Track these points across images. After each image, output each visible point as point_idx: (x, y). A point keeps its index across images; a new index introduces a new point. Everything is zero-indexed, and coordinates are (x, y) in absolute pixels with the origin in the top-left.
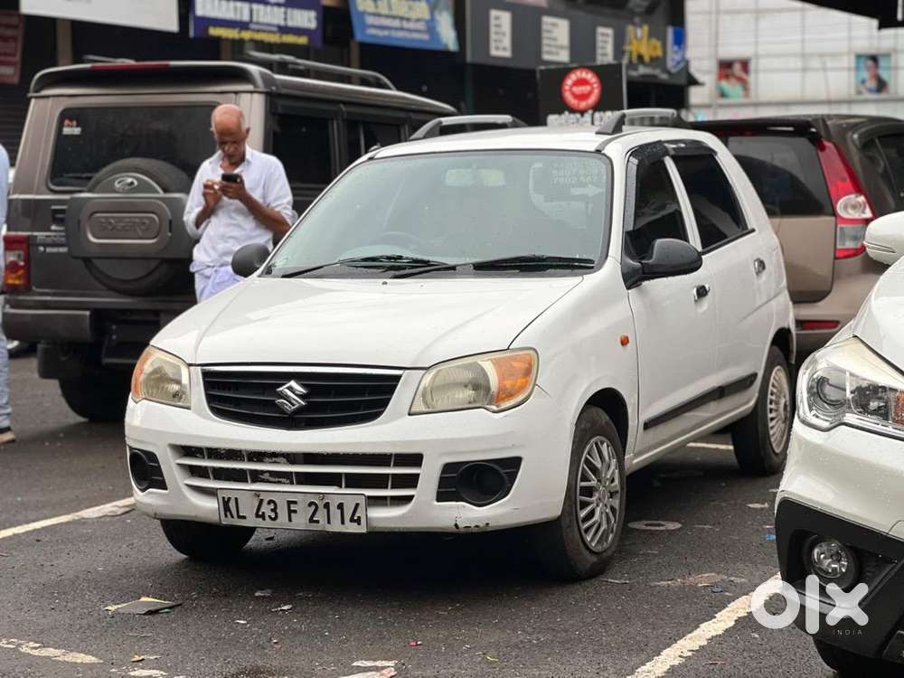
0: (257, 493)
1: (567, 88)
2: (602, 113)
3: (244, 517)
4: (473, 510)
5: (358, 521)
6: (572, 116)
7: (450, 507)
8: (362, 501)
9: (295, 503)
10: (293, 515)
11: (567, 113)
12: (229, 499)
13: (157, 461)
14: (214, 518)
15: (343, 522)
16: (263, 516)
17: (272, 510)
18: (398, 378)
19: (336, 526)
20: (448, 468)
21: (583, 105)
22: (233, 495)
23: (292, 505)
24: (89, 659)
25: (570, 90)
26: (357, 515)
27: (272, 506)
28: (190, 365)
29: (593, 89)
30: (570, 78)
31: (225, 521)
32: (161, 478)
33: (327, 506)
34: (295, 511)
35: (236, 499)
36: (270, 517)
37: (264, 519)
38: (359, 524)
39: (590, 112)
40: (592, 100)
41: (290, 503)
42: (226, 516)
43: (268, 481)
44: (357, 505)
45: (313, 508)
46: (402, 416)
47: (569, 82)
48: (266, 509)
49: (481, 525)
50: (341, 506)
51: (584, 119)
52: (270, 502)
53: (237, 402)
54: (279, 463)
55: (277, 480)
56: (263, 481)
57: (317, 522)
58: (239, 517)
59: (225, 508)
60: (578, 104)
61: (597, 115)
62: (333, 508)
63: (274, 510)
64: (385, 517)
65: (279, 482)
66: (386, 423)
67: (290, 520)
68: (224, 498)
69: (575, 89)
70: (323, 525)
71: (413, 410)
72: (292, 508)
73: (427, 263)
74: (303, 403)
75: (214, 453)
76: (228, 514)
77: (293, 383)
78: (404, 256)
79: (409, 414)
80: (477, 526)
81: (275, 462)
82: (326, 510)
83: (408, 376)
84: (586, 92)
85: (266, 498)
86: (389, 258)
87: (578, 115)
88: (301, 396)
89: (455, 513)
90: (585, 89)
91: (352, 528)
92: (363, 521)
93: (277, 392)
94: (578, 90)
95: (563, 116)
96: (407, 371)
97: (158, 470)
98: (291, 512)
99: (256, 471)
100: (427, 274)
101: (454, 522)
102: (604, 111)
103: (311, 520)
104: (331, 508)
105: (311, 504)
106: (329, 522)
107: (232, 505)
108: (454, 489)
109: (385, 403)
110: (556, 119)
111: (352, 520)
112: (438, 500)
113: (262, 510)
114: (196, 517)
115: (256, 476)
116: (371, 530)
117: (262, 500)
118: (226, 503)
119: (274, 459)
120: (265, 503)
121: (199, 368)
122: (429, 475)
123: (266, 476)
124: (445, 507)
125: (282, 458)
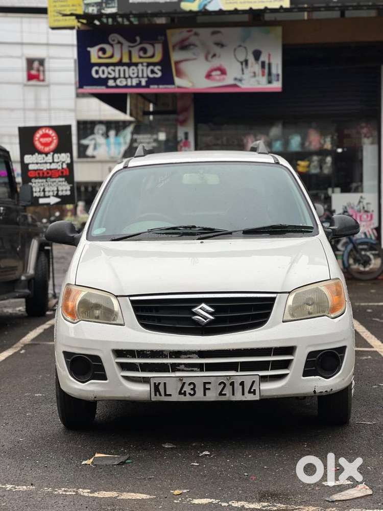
0: (181, 378)
1: (37, 139)
2: (59, 155)
3: (170, 395)
4: (324, 381)
5: (254, 393)
6: (40, 156)
7: (312, 380)
8: (257, 379)
9: (210, 383)
10: (207, 391)
11: (37, 154)
12: (159, 383)
13: (101, 362)
14: (145, 397)
15: (243, 394)
16: (185, 394)
17: (192, 389)
18: (273, 299)
19: (238, 397)
20: (311, 355)
21: (47, 149)
22: (162, 381)
23: (207, 385)
24: (144, 496)
25: (39, 140)
26: (253, 388)
27: (192, 386)
28: (117, 296)
29: (53, 140)
30: (38, 133)
31: (154, 398)
32: (104, 373)
33: (232, 384)
34: (209, 389)
35: (165, 383)
36: (190, 394)
37: (185, 395)
38: (255, 394)
39: (52, 153)
40: (53, 146)
41: (205, 383)
42: (156, 395)
43: (183, 371)
44: (254, 382)
45: (223, 385)
46: (278, 323)
47: (38, 135)
48: (187, 389)
49: (329, 390)
50: (242, 384)
51: (47, 158)
52: (190, 384)
53: (160, 319)
54: (192, 358)
55: (190, 369)
56: (179, 370)
57: (225, 395)
58: (166, 395)
59: (155, 390)
60: (44, 149)
61: (56, 155)
62: (237, 385)
63: (193, 389)
64: (270, 388)
65: (192, 371)
66: (269, 328)
67: (205, 395)
68: (155, 383)
69: (42, 140)
70: (228, 397)
71: (285, 319)
72: (207, 387)
73: (211, 230)
74: (213, 318)
75: (142, 354)
76: (158, 393)
77: (203, 305)
78: (197, 226)
79: (283, 322)
80: (326, 391)
81: (189, 358)
82: (231, 387)
83: (280, 297)
84: (49, 142)
85: (188, 381)
86: (186, 227)
87: (44, 156)
88: (211, 314)
89: (314, 384)
90: (48, 140)
91: (249, 397)
92: (257, 392)
93: (193, 312)
94: (44, 140)
95: (34, 156)
96: (278, 294)
97: (101, 368)
98: (205, 389)
99: (175, 364)
100: (218, 237)
101: (314, 389)
102: (60, 153)
103: (221, 394)
104: (236, 385)
105: (220, 384)
106: (233, 394)
107: (161, 388)
108: (314, 368)
109: (267, 315)
110: (30, 157)
111: (250, 392)
112: (304, 376)
113: (184, 389)
114: (129, 397)
115: (175, 368)
116: (262, 398)
117: (184, 383)
118: (157, 387)
119: (188, 356)
120: (186, 385)
121: (128, 298)
122: (299, 360)
123: (182, 367)
124: (308, 381)
125: (195, 355)
